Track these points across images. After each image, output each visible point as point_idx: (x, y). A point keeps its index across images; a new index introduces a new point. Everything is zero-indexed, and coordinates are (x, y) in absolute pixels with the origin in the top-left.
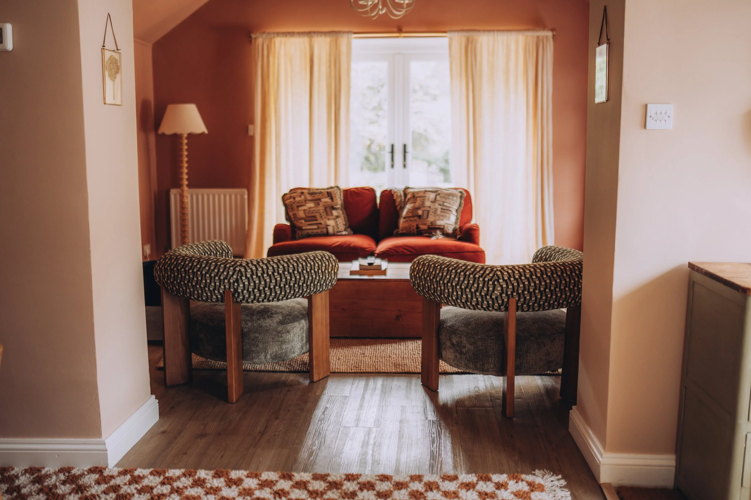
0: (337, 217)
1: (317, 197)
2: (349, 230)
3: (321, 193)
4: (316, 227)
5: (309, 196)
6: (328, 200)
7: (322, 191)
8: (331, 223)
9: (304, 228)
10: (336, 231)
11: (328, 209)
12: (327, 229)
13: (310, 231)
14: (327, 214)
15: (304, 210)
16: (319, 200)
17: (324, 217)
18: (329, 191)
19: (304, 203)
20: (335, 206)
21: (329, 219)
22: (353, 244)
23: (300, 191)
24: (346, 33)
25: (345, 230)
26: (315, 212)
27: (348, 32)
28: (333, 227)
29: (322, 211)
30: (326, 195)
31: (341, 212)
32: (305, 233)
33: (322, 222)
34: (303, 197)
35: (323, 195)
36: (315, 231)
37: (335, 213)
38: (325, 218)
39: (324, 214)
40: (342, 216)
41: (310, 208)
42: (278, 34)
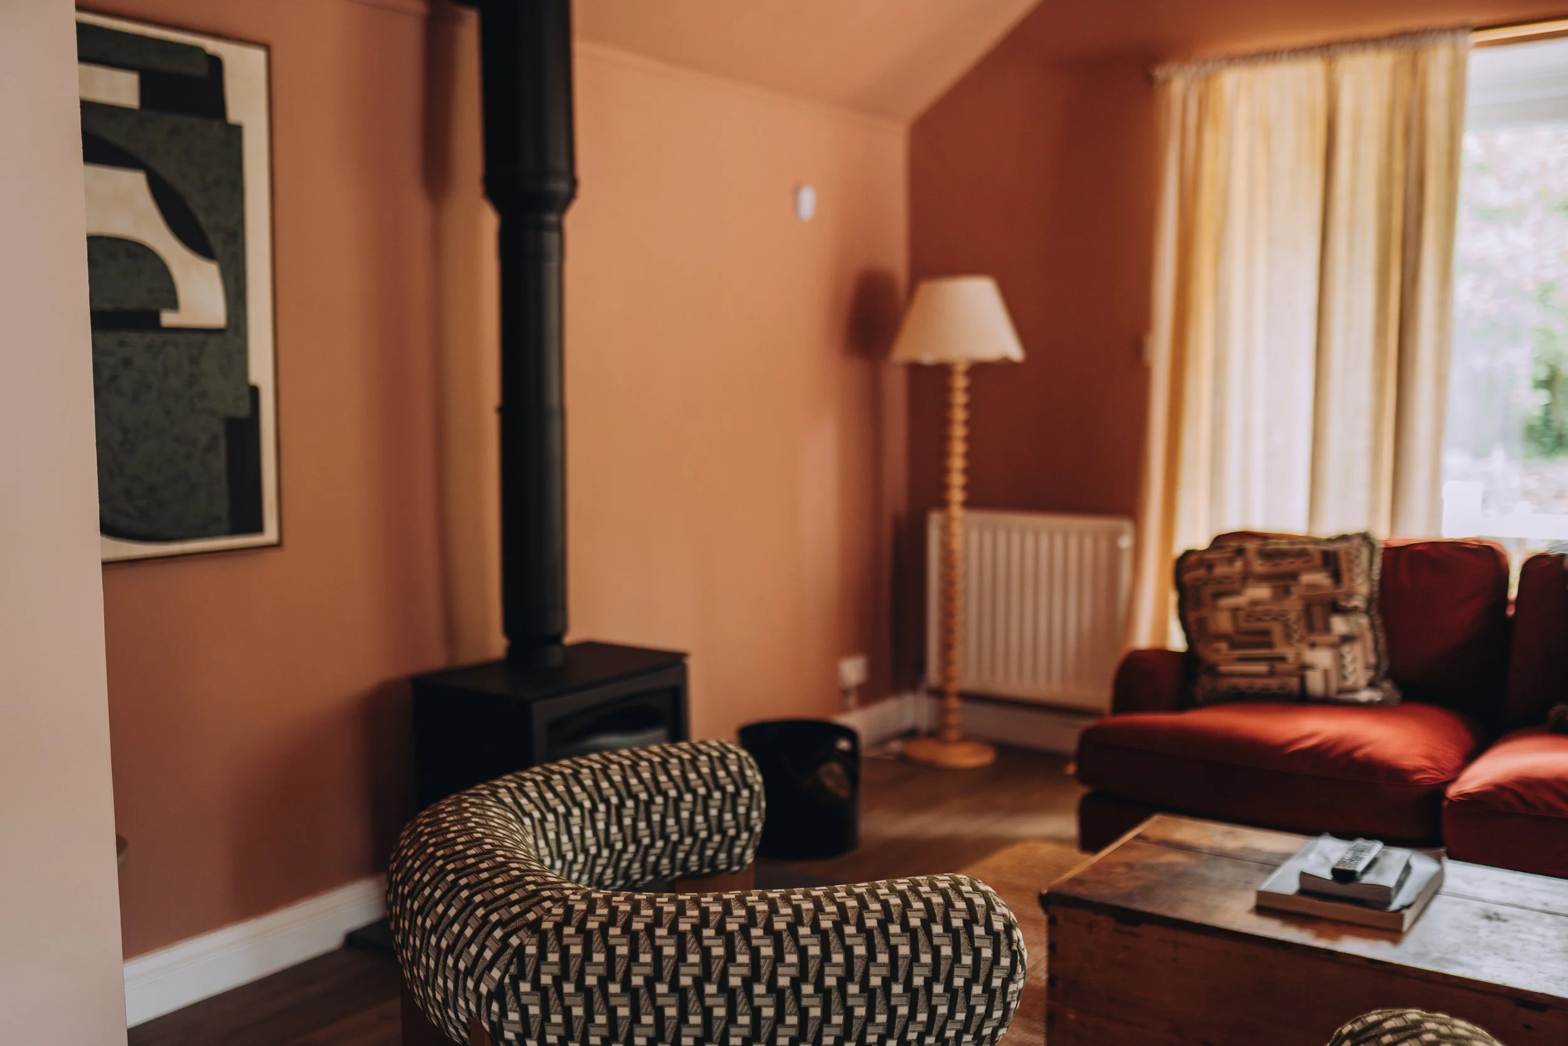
0: (1347, 639)
1: (1286, 565)
2: (1387, 685)
3: (1302, 554)
4: (1262, 668)
5: (1261, 565)
6: (1321, 578)
7: (1310, 547)
8: (1322, 658)
9: (1224, 668)
10: (1334, 684)
11: (1317, 612)
12: (1303, 680)
13: (1243, 683)
14: (1311, 628)
15: (1235, 610)
16: (1294, 576)
17: (1296, 636)
18: (1331, 547)
19: (1237, 585)
20: (1343, 603)
21: (1313, 645)
22: (1367, 750)
23: (1234, 544)
24: (1448, 34)
25: (1372, 685)
26: (1267, 618)
27: (1454, 30)
28: (1326, 672)
29: (1292, 616)
30: (1318, 560)
31: (1364, 621)
32: (1225, 683)
33: (1289, 653)
34: (1238, 565)
35: (1308, 562)
36: (1260, 683)
37: (1339, 625)
38: (1301, 640)
39: (1299, 628)
40: (1369, 637)
41: (1254, 603)
42: (1232, 60)
